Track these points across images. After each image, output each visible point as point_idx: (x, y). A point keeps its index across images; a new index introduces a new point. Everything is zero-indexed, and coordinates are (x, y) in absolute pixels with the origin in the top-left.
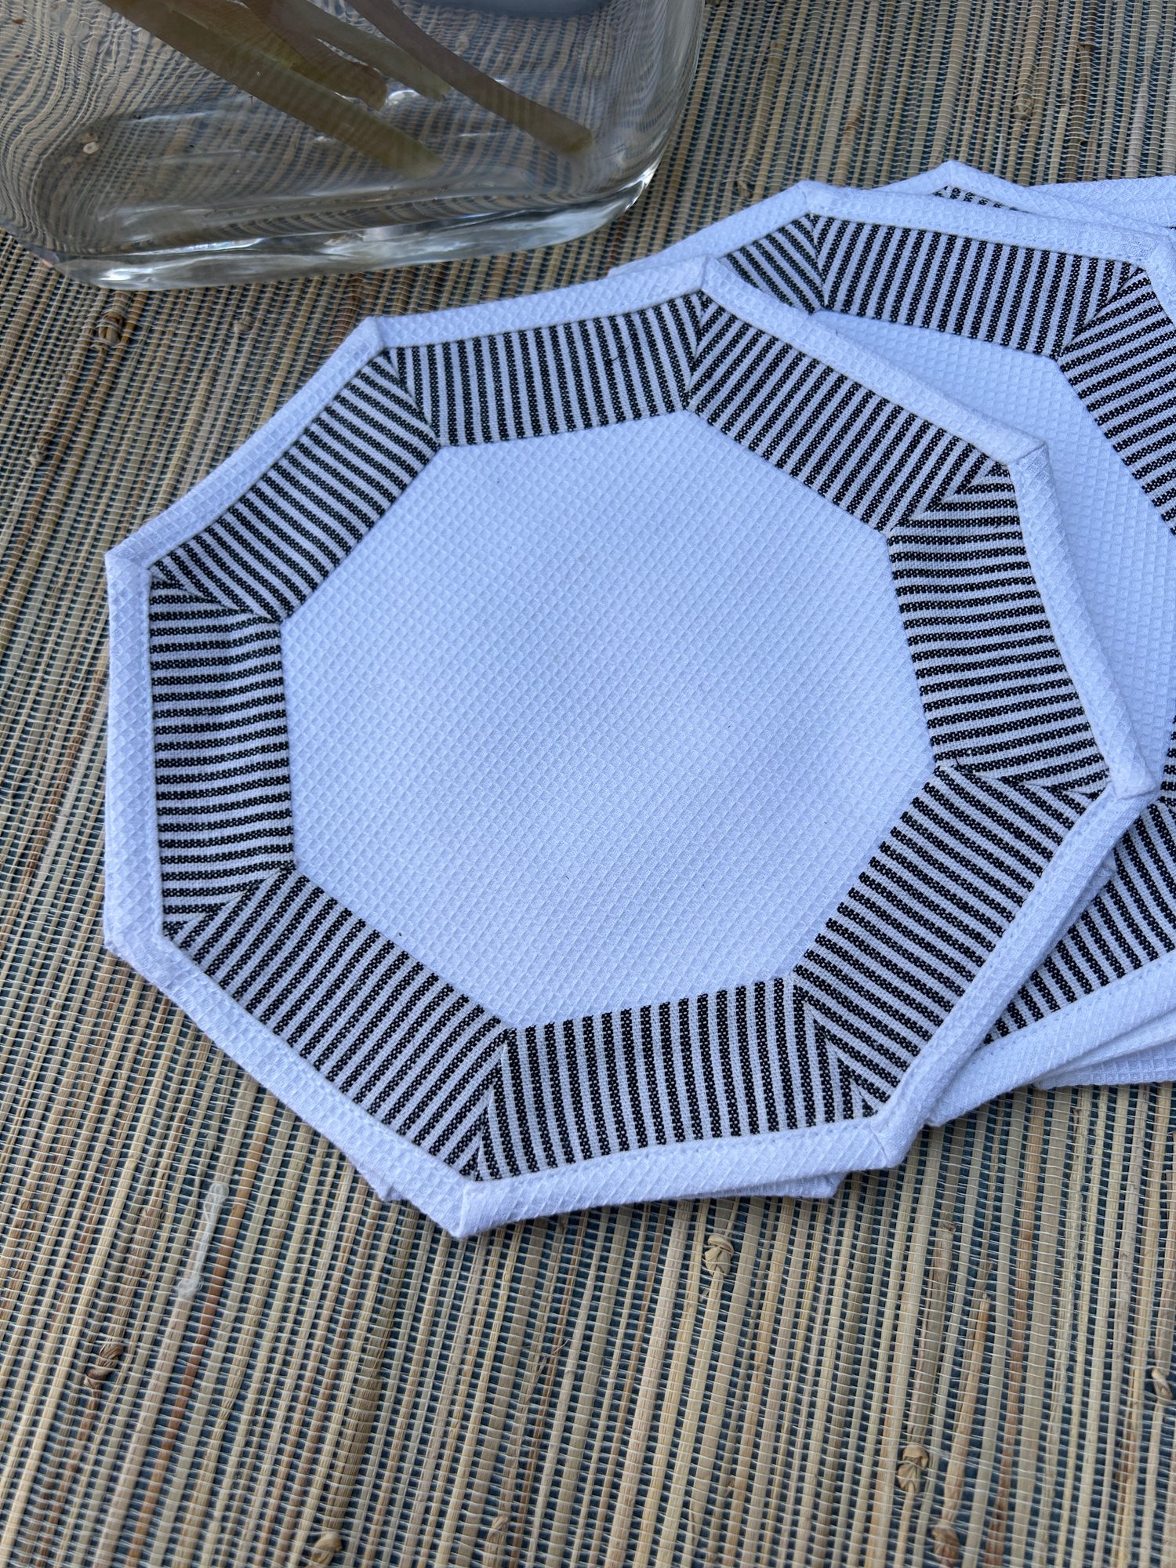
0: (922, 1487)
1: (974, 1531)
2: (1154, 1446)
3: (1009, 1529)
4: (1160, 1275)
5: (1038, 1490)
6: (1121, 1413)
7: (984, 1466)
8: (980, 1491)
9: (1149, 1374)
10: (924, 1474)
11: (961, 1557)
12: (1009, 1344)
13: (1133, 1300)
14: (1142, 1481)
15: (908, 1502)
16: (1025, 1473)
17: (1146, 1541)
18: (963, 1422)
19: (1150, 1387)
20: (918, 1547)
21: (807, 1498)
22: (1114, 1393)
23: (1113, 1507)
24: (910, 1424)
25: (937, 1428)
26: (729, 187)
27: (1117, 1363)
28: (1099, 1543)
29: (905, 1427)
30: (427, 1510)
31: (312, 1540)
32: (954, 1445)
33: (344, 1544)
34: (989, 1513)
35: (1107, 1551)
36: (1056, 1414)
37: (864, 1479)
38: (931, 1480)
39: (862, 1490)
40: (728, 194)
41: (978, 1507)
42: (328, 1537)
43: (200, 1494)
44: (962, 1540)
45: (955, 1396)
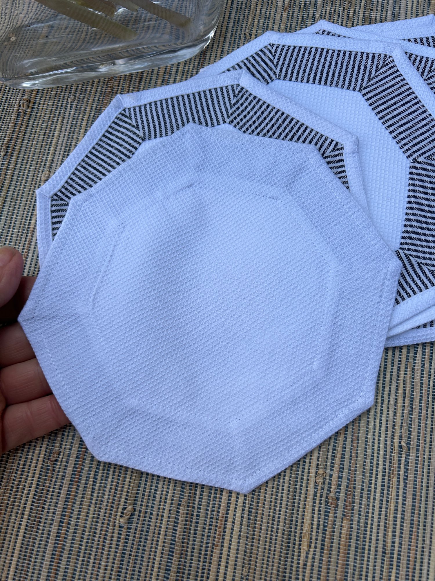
0: (324, 483)
1: (342, 496)
2: (402, 466)
3: (354, 495)
4: (403, 410)
5: (363, 482)
6: (391, 456)
7: (345, 475)
8: (344, 483)
9: (400, 443)
10: (325, 479)
11: (338, 505)
12: (352, 435)
13: (394, 419)
14: (399, 478)
15: (319, 488)
16: (359, 477)
17: (400, 498)
18: (337, 461)
19: (401, 447)
20: (323, 502)
21: (286, 488)
22: (388, 449)
23: (389, 487)
24: (320, 463)
25: (329, 464)
26: (242, 35)
27: (389, 440)
28: (385, 499)
29: (318, 464)
30: (161, 498)
31: (124, 509)
32: (335, 469)
33: (135, 510)
34: (347, 490)
35: (387, 501)
36: (369, 457)
37: (305, 482)
38: (327, 481)
39: (304, 485)
40: (242, 38)
41: (343, 489)
42: (130, 507)
43: (88, 496)
44: (338, 499)
45: (334, 453)
